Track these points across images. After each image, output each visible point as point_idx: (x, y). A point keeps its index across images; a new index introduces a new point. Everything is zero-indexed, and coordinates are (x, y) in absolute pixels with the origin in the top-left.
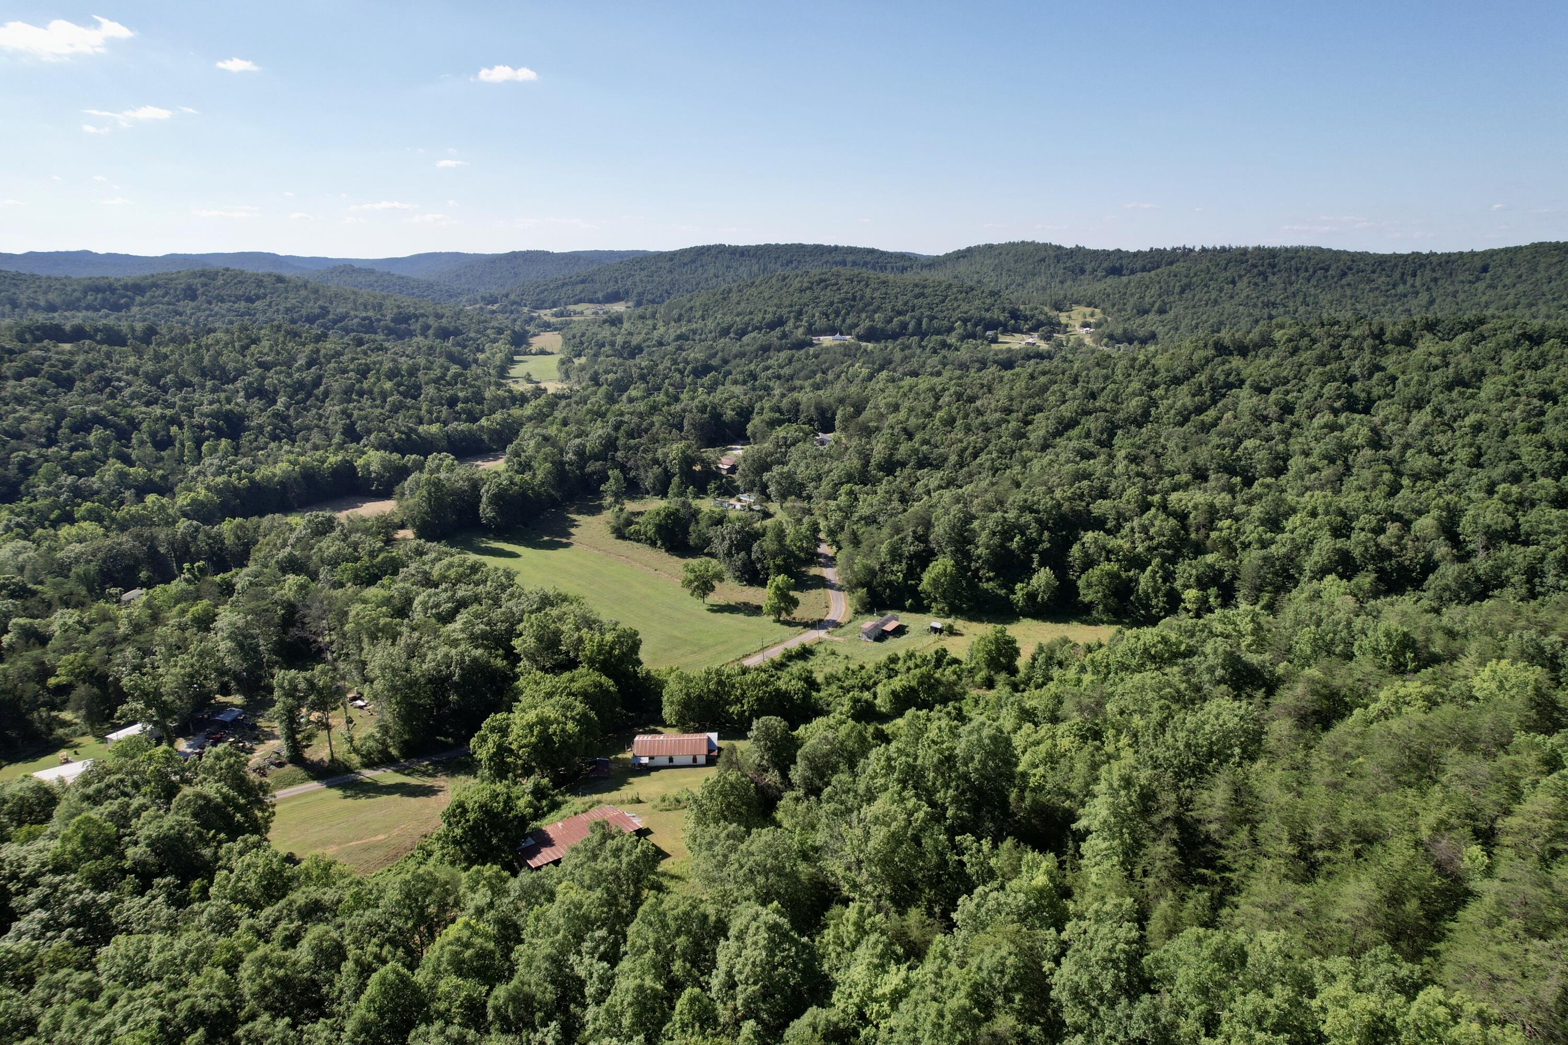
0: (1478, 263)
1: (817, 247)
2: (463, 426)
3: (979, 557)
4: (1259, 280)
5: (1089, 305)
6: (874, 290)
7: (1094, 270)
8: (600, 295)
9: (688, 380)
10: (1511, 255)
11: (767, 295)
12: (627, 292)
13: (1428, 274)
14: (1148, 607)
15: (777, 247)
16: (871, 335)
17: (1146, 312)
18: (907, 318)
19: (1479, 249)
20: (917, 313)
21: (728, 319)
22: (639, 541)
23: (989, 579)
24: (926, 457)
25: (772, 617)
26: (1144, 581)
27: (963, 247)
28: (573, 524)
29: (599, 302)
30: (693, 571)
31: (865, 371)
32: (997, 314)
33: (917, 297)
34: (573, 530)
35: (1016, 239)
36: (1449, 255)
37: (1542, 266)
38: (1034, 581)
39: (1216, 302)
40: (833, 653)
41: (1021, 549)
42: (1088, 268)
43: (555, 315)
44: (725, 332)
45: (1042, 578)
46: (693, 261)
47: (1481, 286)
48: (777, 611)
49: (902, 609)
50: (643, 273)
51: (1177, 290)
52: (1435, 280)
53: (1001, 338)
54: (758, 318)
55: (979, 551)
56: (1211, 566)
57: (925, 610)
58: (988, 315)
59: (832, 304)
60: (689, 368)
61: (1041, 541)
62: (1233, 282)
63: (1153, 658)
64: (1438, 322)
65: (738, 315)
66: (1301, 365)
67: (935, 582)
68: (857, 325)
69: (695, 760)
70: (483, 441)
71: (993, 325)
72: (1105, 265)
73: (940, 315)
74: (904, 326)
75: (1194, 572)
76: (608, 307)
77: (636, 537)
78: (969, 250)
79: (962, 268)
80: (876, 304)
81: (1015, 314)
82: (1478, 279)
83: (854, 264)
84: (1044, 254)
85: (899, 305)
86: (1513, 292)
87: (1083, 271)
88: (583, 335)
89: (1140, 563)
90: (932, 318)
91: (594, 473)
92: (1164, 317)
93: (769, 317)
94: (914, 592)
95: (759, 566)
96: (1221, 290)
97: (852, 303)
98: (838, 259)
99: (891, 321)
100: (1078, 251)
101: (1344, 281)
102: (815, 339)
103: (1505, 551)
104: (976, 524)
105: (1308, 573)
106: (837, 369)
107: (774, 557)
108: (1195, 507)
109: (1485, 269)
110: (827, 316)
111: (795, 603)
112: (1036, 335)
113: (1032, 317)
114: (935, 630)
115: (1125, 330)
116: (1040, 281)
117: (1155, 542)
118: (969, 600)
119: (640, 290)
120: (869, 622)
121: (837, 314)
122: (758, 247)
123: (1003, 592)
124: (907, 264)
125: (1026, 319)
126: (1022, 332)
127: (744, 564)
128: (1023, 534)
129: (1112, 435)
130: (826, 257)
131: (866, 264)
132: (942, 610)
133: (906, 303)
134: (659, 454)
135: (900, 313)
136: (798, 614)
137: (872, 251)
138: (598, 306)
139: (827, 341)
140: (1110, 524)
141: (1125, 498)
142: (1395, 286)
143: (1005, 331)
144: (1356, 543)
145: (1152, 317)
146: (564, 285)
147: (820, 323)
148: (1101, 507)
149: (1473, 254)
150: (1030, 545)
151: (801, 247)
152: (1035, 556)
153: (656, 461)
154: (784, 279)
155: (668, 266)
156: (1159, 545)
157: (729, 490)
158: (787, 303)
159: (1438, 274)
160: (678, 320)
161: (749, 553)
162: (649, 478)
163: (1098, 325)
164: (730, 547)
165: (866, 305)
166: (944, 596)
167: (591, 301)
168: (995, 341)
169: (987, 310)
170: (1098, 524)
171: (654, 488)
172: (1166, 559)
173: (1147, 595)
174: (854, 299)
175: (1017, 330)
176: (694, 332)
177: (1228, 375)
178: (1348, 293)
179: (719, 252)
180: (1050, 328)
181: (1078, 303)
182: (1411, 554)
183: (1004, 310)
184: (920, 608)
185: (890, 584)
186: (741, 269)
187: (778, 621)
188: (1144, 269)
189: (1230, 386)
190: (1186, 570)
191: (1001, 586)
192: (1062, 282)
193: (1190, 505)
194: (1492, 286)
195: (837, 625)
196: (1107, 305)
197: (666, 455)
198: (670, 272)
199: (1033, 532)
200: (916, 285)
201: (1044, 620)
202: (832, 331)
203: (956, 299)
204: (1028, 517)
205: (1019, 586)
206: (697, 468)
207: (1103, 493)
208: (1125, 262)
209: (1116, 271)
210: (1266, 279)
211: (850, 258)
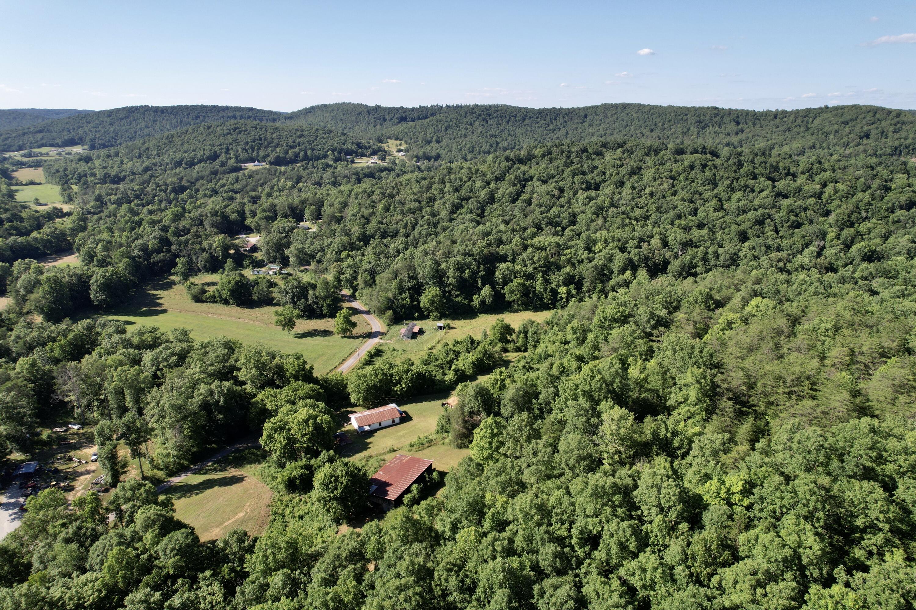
0: (583, 114)
1: (214, 107)
2: (20, 239)
3: (450, 284)
4: (484, 123)
5: (397, 139)
6: (272, 133)
7: (391, 119)
8: (59, 141)
9: (172, 196)
10: (595, 109)
11: (201, 138)
12: (81, 139)
13: (562, 119)
14: (542, 299)
15: (186, 107)
16: (278, 162)
17: (430, 142)
18: (297, 150)
19: (581, 106)
20: (303, 147)
21: (179, 155)
22: (214, 302)
23: (457, 296)
24: (385, 232)
25: (340, 335)
26: (539, 285)
27: (308, 106)
28: (156, 297)
29: (58, 146)
30: (281, 315)
31: (289, 184)
32: (349, 146)
33: (300, 137)
34: (159, 301)
35: (340, 101)
36: (569, 109)
37: (609, 115)
38: (483, 293)
39: (465, 136)
40: (394, 350)
41: (470, 276)
42: (388, 117)
43: (24, 156)
44: (178, 164)
45: (486, 291)
46: (127, 117)
47: (586, 125)
48: (344, 331)
49: (413, 319)
50: (90, 125)
51: (443, 129)
52: (565, 122)
53: (356, 160)
54: (200, 154)
55: (450, 280)
56: (568, 274)
57: (427, 317)
58: (345, 147)
59: (247, 143)
60: (170, 188)
61: (480, 271)
62: (471, 124)
63: (616, 321)
64: (607, 143)
65: (185, 152)
66: (558, 167)
67: (432, 302)
68: (267, 156)
69: (393, 421)
70: (38, 248)
71: (349, 153)
72: (397, 116)
73: (317, 148)
74: (297, 155)
75: (561, 278)
76: (68, 149)
77: (213, 300)
78: (312, 108)
79: (311, 118)
80: (275, 142)
81: (359, 146)
82: (584, 122)
83: (242, 117)
84: (360, 110)
85: (290, 142)
86: (601, 127)
87: (385, 120)
88: (66, 170)
89: (531, 277)
90: (313, 150)
91: (158, 262)
92: (441, 144)
93: (207, 153)
94: (418, 308)
95: (315, 307)
96: (466, 129)
97: (260, 142)
98: (231, 114)
99: (287, 153)
100: (377, 108)
101: (525, 123)
102: (243, 166)
103: (691, 251)
104: (443, 266)
105: (616, 272)
106: (271, 183)
107: (325, 300)
108: (549, 245)
109: (586, 117)
110: (247, 151)
111: (354, 325)
112: (376, 157)
113: (370, 147)
114: (440, 328)
115: (424, 153)
116: (363, 126)
117: (538, 265)
118: (449, 309)
119: (91, 137)
120: (402, 329)
121: (252, 148)
122: (173, 108)
123: (466, 302)
124: (275, 117)
125: (366, 148)
126: (366, 156)
127: (305, 307)
128: (470, 268)
129: (483, 211)
130: (222, 114)
131: (249, 117)
132: (436, 317)
133: (294, 141)
134: (205, 244)
135: (292, 147)
136: (356, 331)
137: (251, 109)
138: (60, 149)
139: (251, 166)
140: (510, 258)
141: (514, 243)
142: (549, 125)
143: (357, 156)
144: (634, 254)
145: (434, 145)
146: (24, 134)
147: (243, 155)
148: (502, 250)
149: (579, 109)
150: (474, 274)
151: (203, 107)
152: (479, 279)
153: (203, 250)
154: (209, 128)
155: (108, 120)
156: (540, 266)
157: (260, 264)
158: (218, 143)
159: (566, 119)
160: (139, 157)
161: (307, 299)
162: (201, 260)
163: (407, 151)
164: (293, 298)
165: (269, 143)
166: (436, 309)
167: (52, 145)
168: (353, 162)
169: (344, 144)
170: (504, 259)
171: (205, 267)
172: (545, 273)
173: (541, 293)
174: (260, 139)
175: (363, 155)
176: (155, 165)
177: (524, 174)
178: (529, 129)
179: (144, 110)
180: (383, 154)
181: (390, 138)
182: (657, 257)
183: (353, 143)
184: (423, 317)
185: (403, 306)
186: (164, 122)
187: (344, 337)
188: (419, 118)
189: (526, 180)
190: (556, 278)
191: (465, 298)
192: (374, 126)
193: (546, 244)
194: (590, 125)
195: (383, 334)
196: (407, 139)
197: (210, 245)
198: (111, 124)
199: (474, 266)
200: (297, 130)
201: (491, 314)
202: (252, 160)
203: (323, 138)
204: (469, 259)
205: (475, 297)
206: (232, 251)
207: (500, 242)
208: (408, 114)
209: (403, 119)
210: (487, 122)
211: (238, 114)
